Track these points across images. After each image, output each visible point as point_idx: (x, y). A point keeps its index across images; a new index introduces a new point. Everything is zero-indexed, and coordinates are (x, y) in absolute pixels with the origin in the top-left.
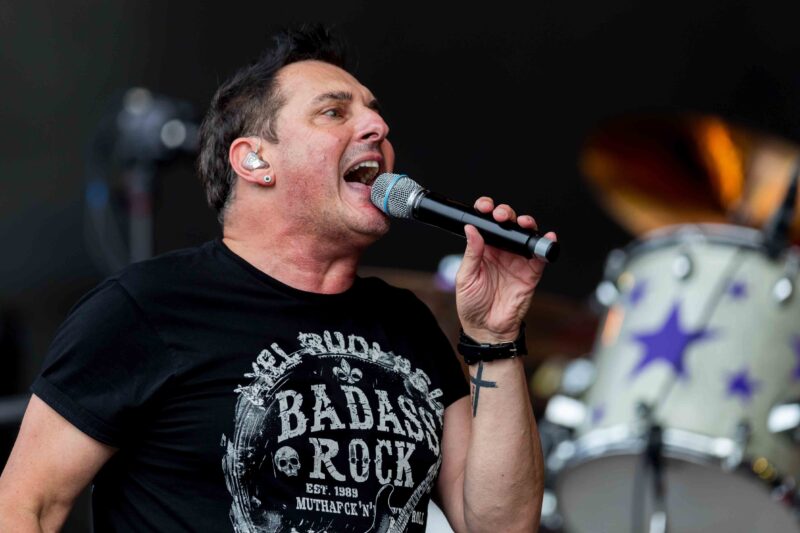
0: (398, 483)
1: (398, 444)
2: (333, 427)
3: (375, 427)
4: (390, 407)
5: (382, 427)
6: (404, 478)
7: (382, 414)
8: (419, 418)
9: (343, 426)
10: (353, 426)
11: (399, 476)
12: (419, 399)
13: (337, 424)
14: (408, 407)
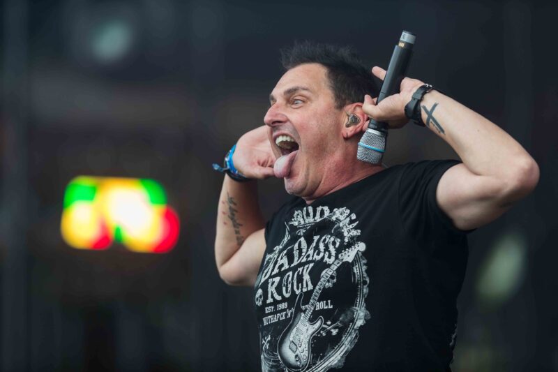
0: (305, 290)
1: (306, 266)
2: (283, 269)
5: (304, 260)
6: (307, 285)
7: (309, 251)
8: (326, 245)
9: (288, 267)
10: (293, 265)
11: (305, 286)
13: (285, 267)
14: (324, 241)
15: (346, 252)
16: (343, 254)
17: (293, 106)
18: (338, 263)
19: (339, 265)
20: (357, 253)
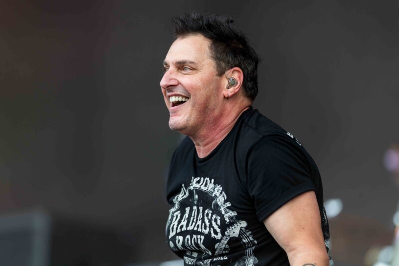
1: (199, 236)
2: (183, 230)
3: (194, 228)
4: (201, 217)
5: (196, 229)
7: (198, 221)
8: (210, 221)
9: (185, 229)
10: (188, 229)
12: (216, 210)
13: (184, 229)
14: (208, 215)
15: (231, 229)
16: (228, 231)
17: (183, 72)
18: (227, 239)
19: (228, 240)
20: (241, 229)
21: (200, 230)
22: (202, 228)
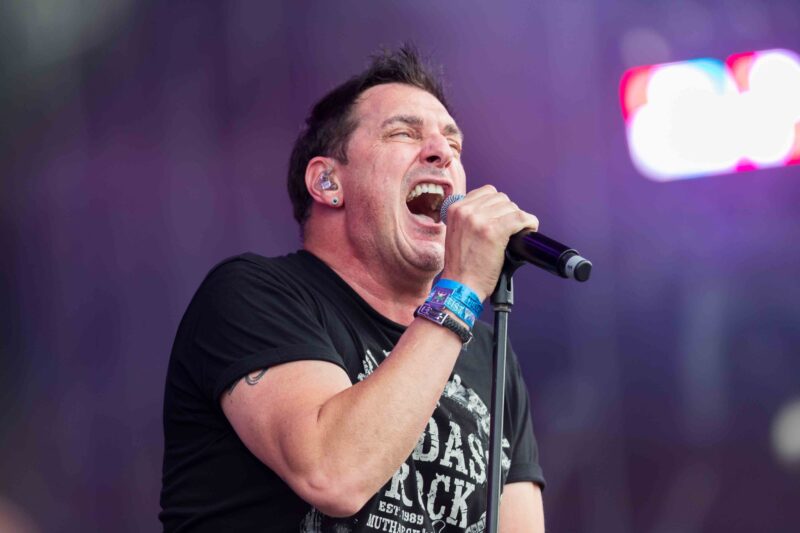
0: (451, 521)
6: (459, 517)
8: (484, 461)
11: (454, 515)
14: (476, 446)
21: (461, 468)
22: (468, 467)
